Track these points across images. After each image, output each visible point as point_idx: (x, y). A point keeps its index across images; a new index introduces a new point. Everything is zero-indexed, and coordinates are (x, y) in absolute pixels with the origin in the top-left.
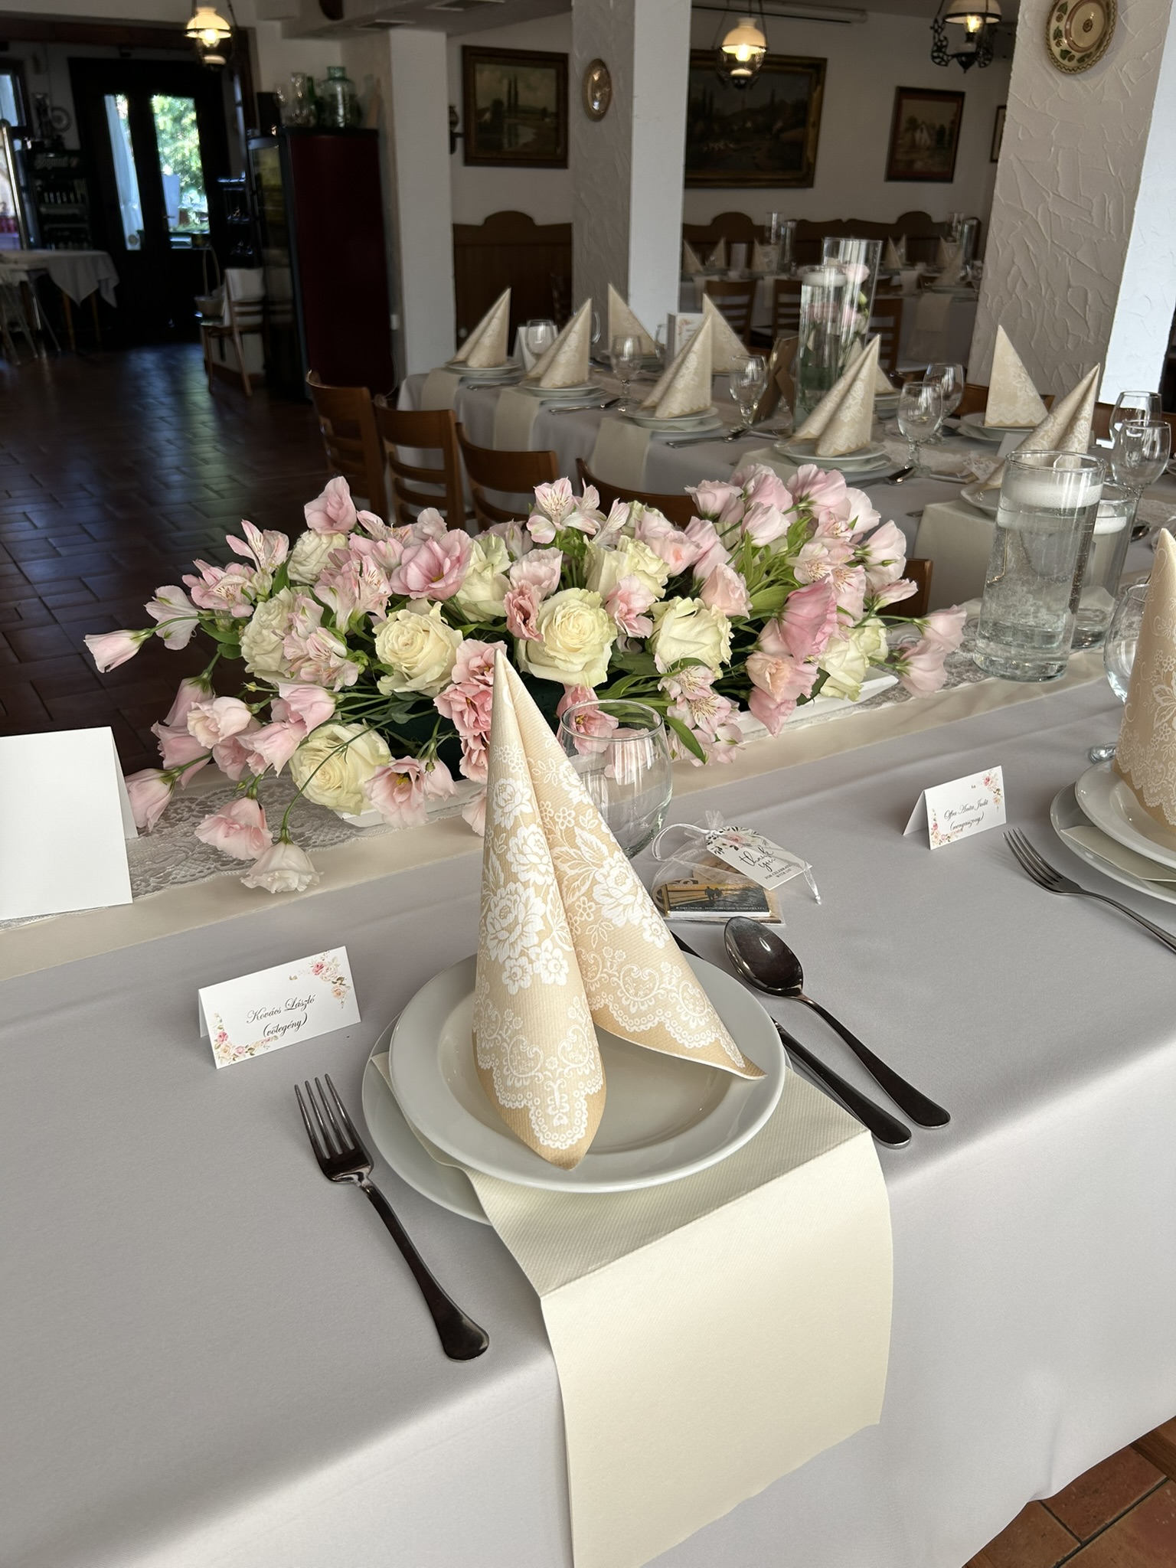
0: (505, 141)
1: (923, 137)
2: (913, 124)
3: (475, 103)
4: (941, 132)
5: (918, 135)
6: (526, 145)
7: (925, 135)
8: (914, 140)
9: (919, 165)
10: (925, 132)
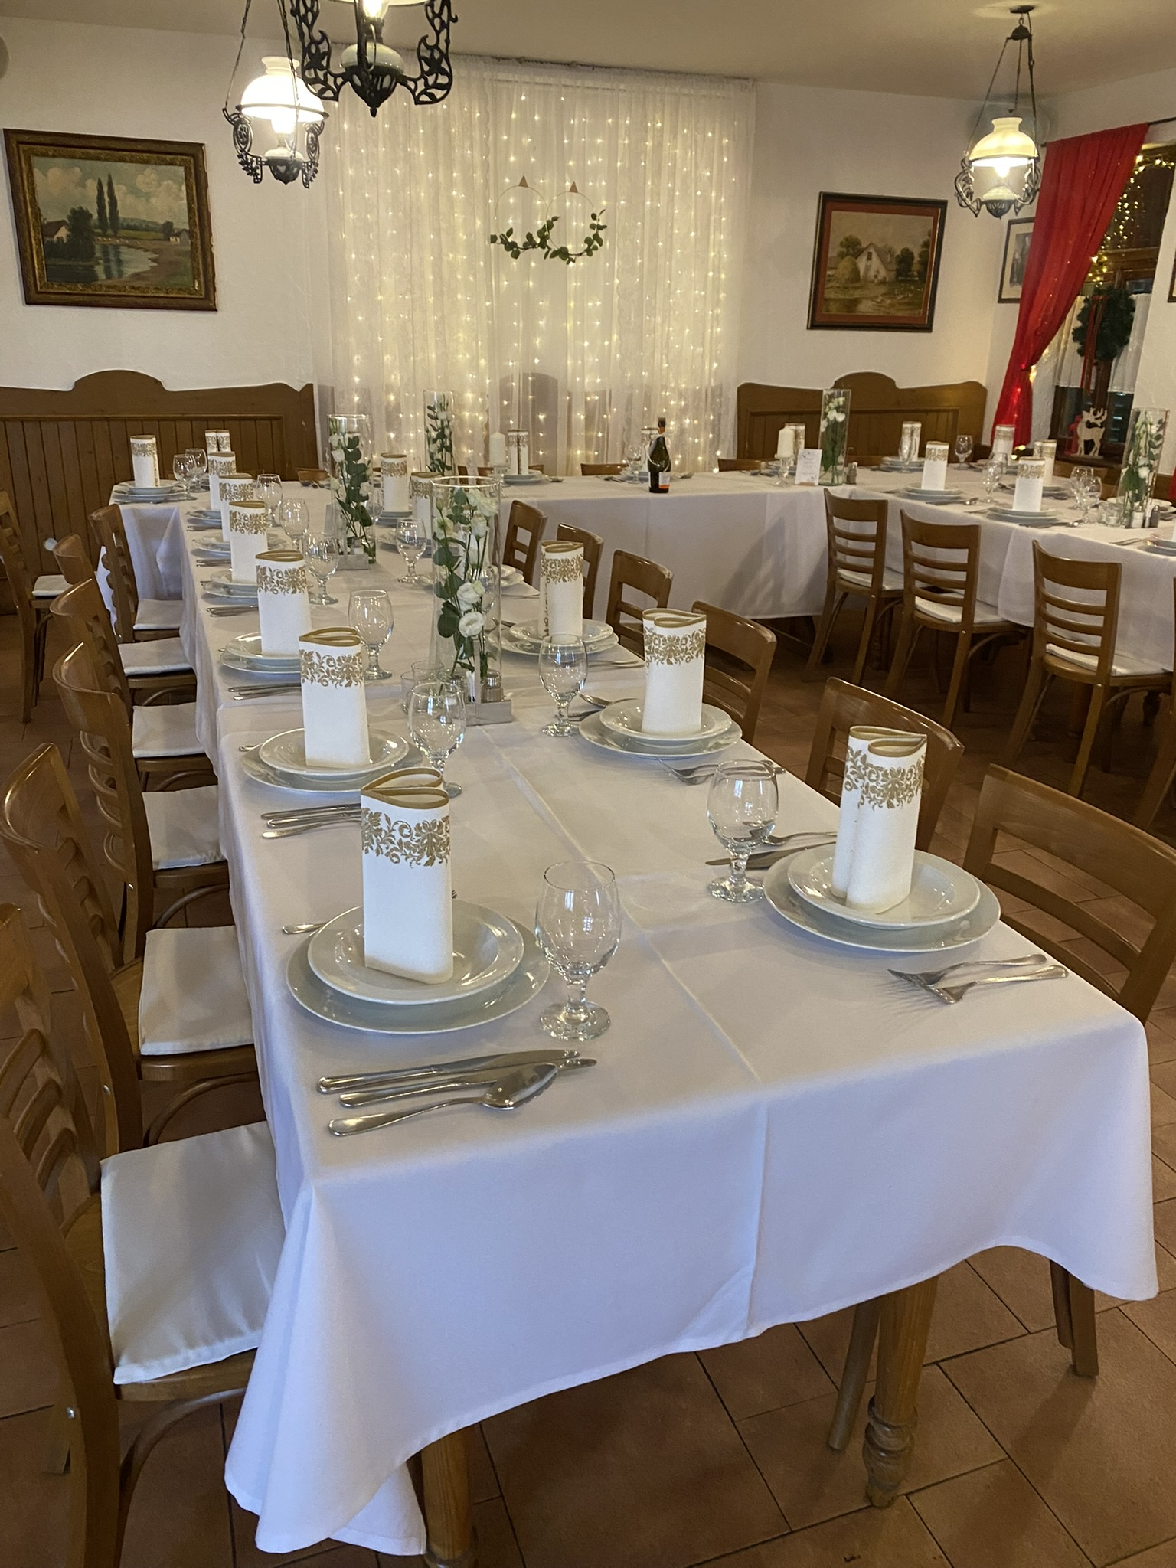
0: (100, 270)
1: (872, 267)
2: (853, 248)
3: (37, 214)
4: (906, 258)
5: (862, 263)
6: (137, 276)
7: (875, 261)
8: (856, 271)
9: (866, 308)
10: (874, 256)
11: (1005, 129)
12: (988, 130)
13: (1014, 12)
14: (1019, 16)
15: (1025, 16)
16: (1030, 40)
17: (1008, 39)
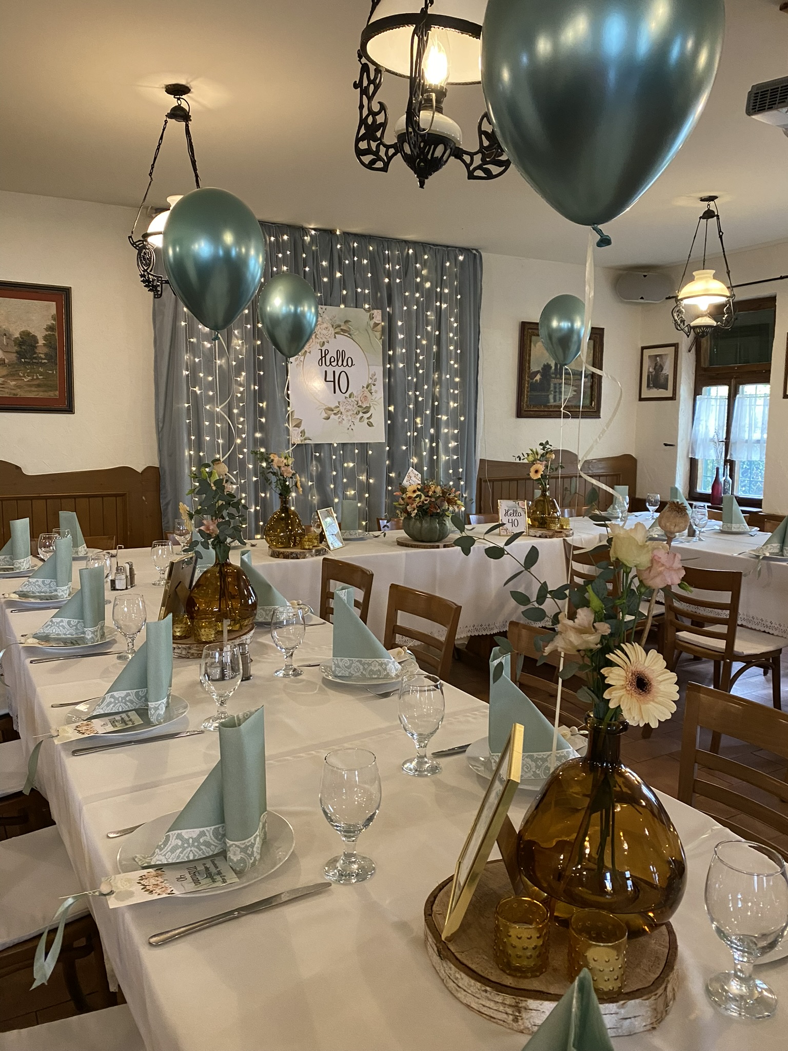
11: (706, 277)
12: (692, 279)
13: (702, 200)
14: (707, 203)
15: (712, 203)
16: (718, 218)
17: (700, 218)
